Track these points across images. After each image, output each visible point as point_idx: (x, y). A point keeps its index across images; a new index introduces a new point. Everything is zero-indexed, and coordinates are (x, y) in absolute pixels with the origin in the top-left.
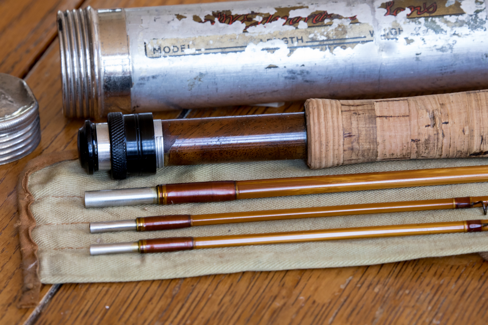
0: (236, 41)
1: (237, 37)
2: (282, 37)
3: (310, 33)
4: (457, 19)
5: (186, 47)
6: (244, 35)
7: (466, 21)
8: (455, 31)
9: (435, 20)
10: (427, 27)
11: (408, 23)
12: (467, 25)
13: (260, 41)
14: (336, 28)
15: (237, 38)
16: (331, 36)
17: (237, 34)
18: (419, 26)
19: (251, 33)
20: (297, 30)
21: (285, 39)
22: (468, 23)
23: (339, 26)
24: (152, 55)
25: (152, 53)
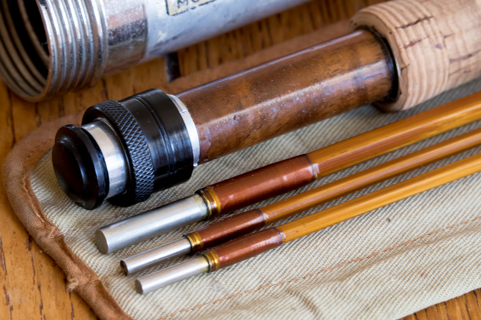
24: (176, 10)
25: (177, 8)
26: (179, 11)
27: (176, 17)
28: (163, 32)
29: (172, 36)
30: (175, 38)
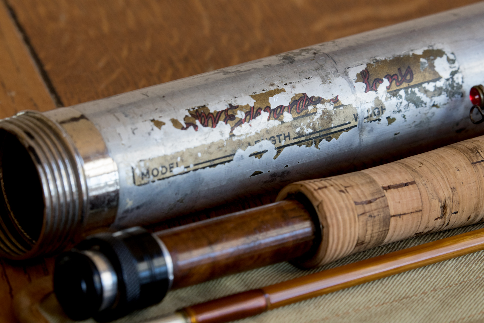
0: (224, 149)
1: (225, 143)
2: (269, 137)
3: (297, 128)
4: (435, 86)
5: (175, 165)
6: (232, 139)
7: (444, 88)
8: (434, 102)
9: (415, 91)
10: (408, 101)
11: (390, 99)
12: (445, 93)
13: (248, 144)
14: (321, 116)
15: (225, 146)
16: (317, 127)
17: (224, 140)
18: (401, 100)
19: (238, 136)
20: (283, 125)
21: (273, 139)
22: (446, 90)
23: (324, 113)
24: (140, 182)
25: (140, 180)
26: (143, 182)
27: (141, 188)
28: (130, 200)
29: (136, 205)
30: (138, 208)
